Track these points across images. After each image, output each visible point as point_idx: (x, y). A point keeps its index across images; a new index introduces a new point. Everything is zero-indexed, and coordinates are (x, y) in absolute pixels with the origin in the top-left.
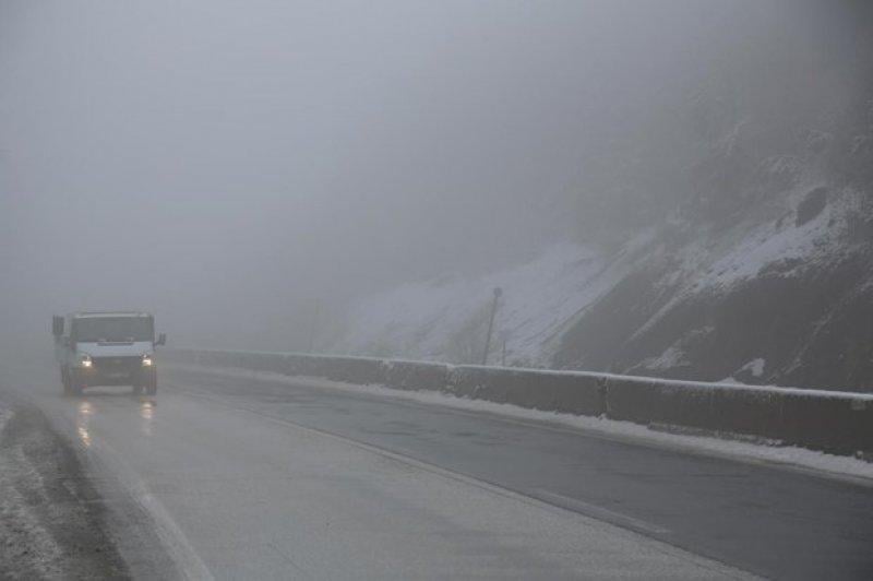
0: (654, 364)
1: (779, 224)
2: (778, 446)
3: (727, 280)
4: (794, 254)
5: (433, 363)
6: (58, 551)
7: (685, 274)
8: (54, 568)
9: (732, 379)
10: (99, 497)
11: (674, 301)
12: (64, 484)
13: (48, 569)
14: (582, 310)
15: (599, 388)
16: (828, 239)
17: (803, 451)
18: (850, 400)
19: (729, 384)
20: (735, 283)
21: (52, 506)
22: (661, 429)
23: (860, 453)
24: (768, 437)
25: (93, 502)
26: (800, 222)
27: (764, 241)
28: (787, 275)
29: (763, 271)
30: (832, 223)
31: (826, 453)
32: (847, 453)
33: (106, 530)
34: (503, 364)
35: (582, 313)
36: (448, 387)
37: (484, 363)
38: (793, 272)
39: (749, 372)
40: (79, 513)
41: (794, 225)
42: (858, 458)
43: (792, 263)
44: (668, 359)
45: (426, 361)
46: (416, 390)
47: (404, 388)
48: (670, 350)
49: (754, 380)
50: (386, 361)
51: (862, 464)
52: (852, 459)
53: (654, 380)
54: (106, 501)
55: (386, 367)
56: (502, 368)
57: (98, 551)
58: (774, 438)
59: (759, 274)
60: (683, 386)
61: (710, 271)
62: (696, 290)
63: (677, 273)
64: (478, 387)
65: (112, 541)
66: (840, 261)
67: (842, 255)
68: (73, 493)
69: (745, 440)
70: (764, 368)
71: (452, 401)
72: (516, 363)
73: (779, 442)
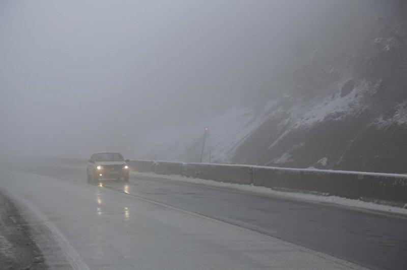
0: (278, 161)
1: (333, 97)
2: (327, 196)
3: (310, 122)
4: (340, 110)
5: (176, 162)
6: (10, 245)
7: (292, 120)
8: (9, 252)
9: (312, 167)
10: (26, 223)
11: (286, 132)
12: (11, 218)
13: (7, 252)
14: (245, 137)
15: (250, 172)
16: (355, 103)
17: (338, 198)
18: (357, 175)
19: (311, 169)
20: (313, 123)
21: (6, 227)
22: (277, 190)
23: (361, 198)
24: (323, 192)
25: (24, 225)
26: (342, 96)
27: (327, 104)
28: (337, 119)
29: (326, 118)
30: (356, 96)
31: (347, 198)
32: (356, 198)
33: (30, 237)
34: (210, 162)
35: (246, 138)
36: (183, 173)
37: (201, 162)
38: (340, 118)
39: (320, 164)
40: (18, 230)
41: (340, 97)
42: (361, 200)
43: (339, 114)
44: (284, 158)
45: (174, 161)
46: (169, 175)
47: (164, 174)
48: (285, 154)
49: (322, 167)
50: (155, 162)
51: (362, 202)
52: (358, 200)
53: (274, 168)
54: (30, 225)
55: (155, 164)
56: (209, 164)
57: (28, 245)
58: (325, 192)
59: (324, 119)
60: (286, 171)
61: (303, 118)
62: (296, 127)
63: (288, 119)
64: (196, 172)
65: (34, 241)
66: (360, 113)
67: (361, 110)
68: (15, 222)
69: (313, 194)
70: (327, 162)
71: (185, 179)
72: (216, 162)
73: (328, 194)
